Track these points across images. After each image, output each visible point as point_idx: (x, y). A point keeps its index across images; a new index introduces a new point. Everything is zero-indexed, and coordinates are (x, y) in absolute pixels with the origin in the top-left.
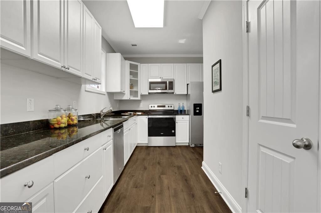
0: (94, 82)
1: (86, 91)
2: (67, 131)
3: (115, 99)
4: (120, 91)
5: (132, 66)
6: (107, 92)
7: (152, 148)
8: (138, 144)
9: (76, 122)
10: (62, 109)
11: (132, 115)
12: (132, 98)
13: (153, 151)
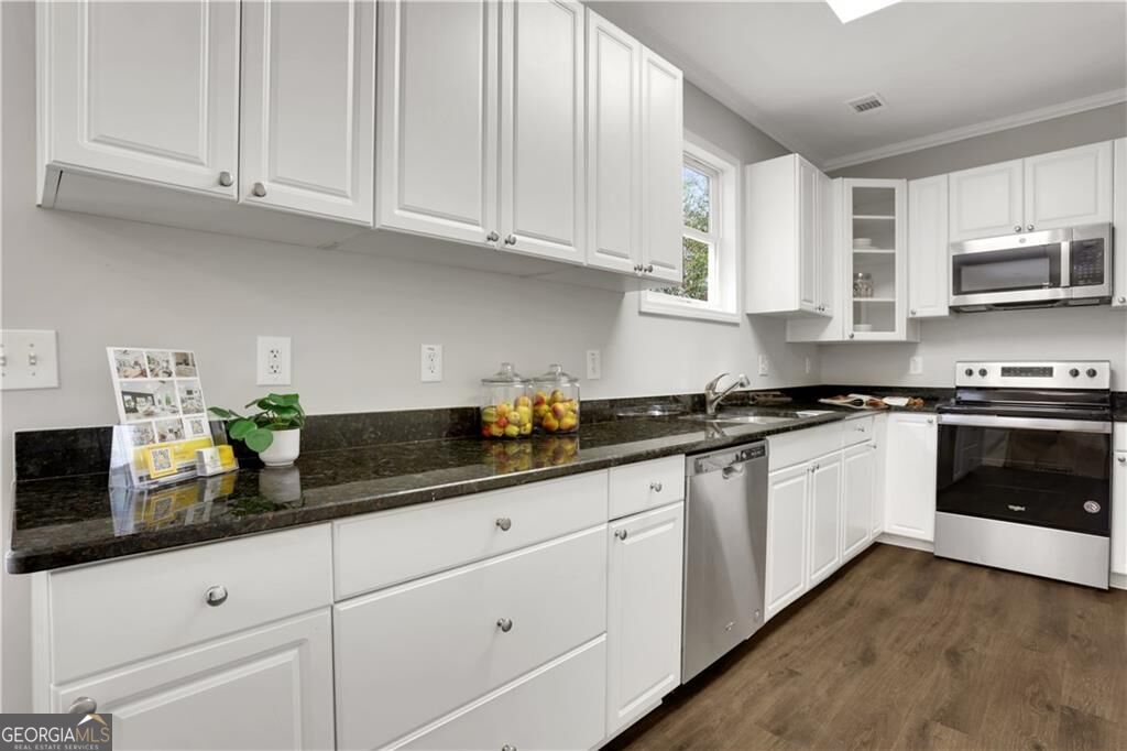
0: (644, 278)
1: (641, 313)
2: (528, 450)
3: (789, 340)
4: (797, 308)
5: (861, 200)
6: (748, 315)
7: (953, 569)
8: (883, 534)
9: (570, 420)
10: (516, 375)
11: (864, 406)
12: (865, 335)
13: (952, 585)
